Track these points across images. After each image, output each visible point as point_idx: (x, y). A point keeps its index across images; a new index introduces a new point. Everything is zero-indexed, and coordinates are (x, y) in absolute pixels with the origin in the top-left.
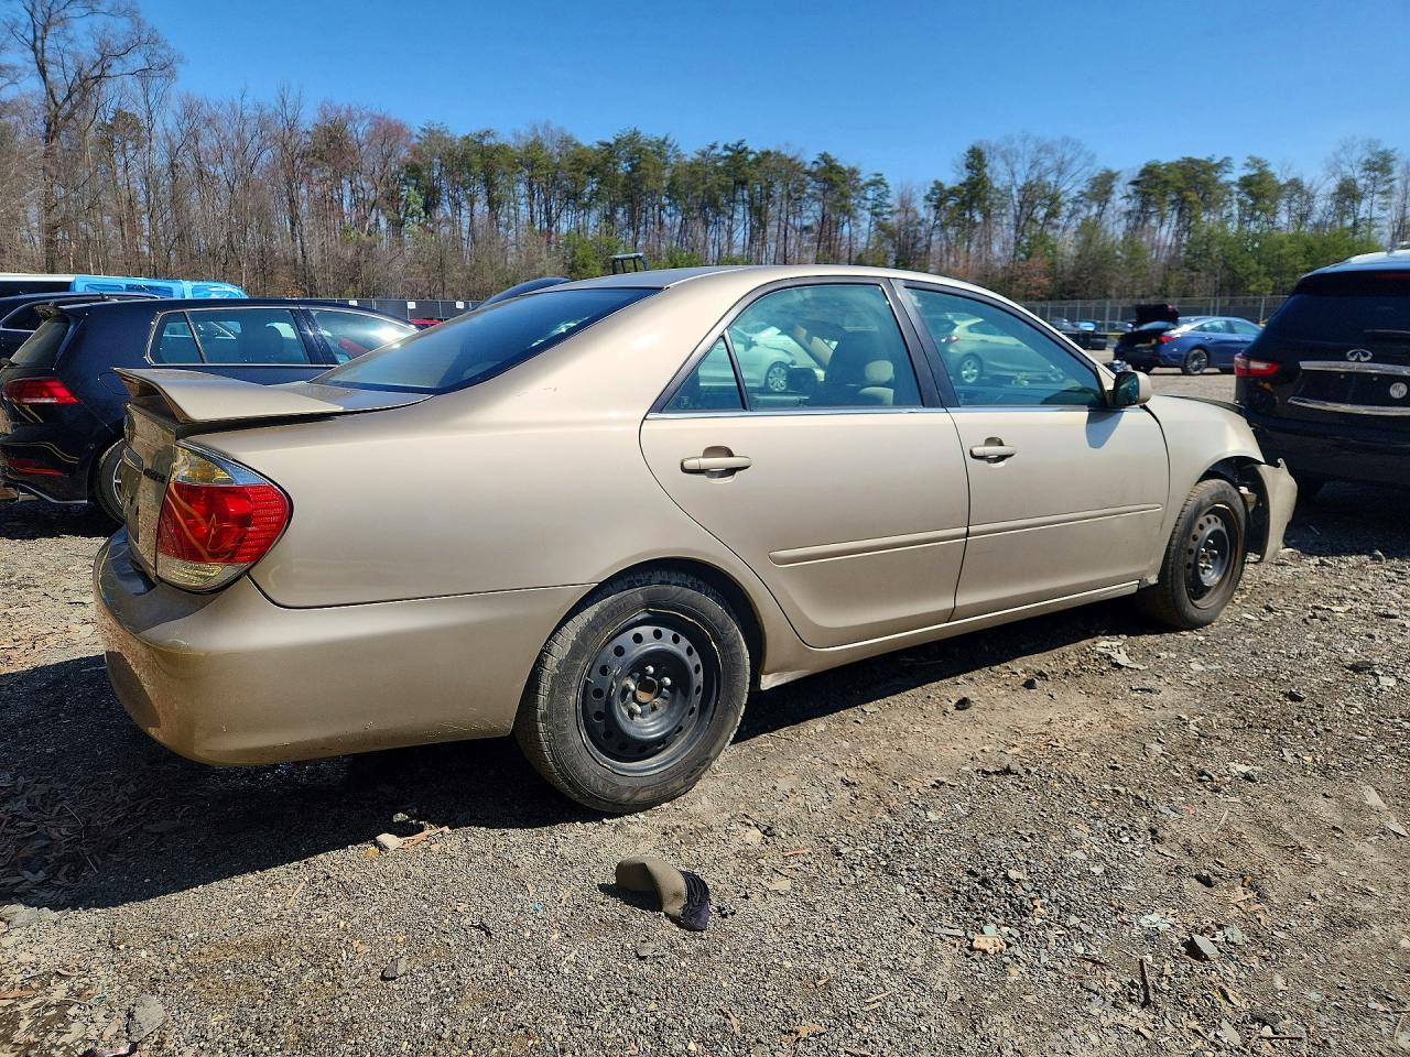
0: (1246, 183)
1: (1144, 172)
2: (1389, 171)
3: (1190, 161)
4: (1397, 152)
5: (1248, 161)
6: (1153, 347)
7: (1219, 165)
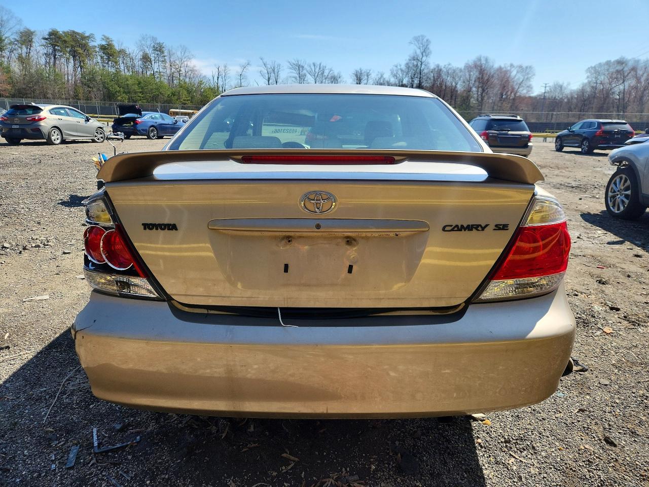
0: (103, 48)
1: (51, 34)
2: (163, 52)
3: (74, 32)
4: (164, 44)
5: (103, 37)
6: (133, 126)
7: (88, 37)
